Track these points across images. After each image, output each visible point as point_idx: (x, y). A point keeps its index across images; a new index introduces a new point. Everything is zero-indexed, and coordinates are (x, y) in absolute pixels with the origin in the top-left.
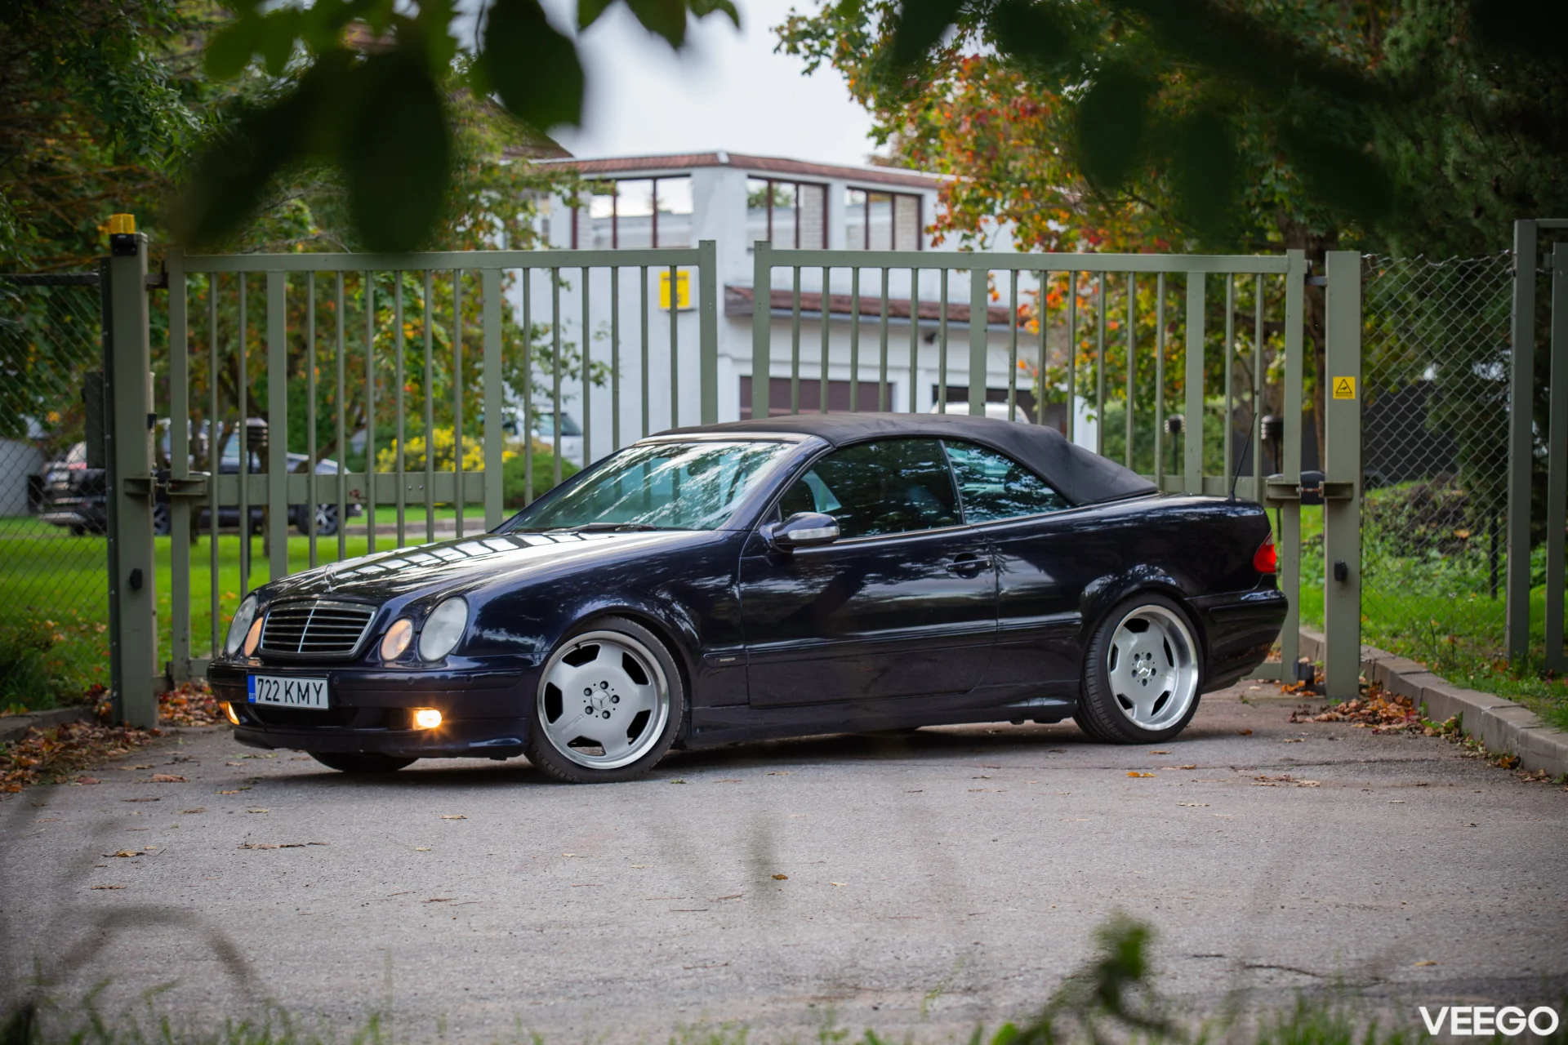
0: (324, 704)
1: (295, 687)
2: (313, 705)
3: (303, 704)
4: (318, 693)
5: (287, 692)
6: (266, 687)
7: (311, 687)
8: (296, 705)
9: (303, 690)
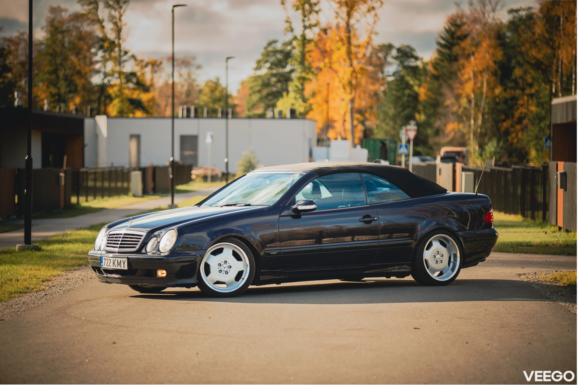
0: (126, 268)
1: (116, 261)
2: (122, 268)
3: (119, 268)
4: (124, 263)
5: (114, 263)
6: (107, 261)
7: (122, 261)
8: (116, 268)
9: (119, 262)
